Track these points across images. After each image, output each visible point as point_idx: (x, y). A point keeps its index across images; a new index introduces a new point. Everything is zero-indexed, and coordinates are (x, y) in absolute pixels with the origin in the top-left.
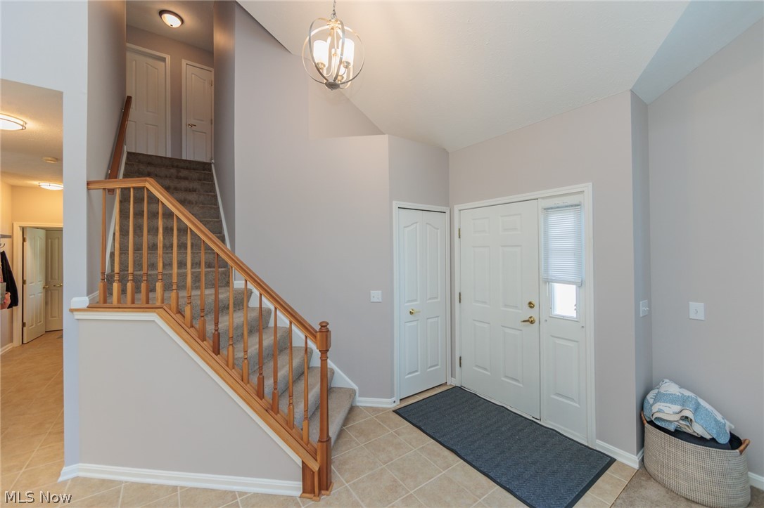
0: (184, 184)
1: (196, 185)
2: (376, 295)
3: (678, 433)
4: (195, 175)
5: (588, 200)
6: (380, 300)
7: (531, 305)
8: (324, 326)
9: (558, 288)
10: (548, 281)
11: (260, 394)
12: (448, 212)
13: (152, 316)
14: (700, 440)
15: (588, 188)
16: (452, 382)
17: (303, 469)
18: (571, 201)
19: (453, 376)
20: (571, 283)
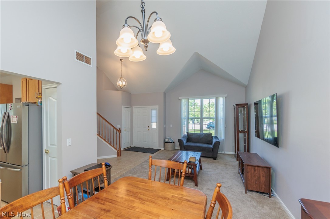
2: (119, 126)
3: (168, 142)
5: (158, 108)
7: (149, 127)
8: (120, 129)
9: (153, 123)
10: (152, 122)
12: (131, 108)
14: (170, 143)
15: (158, 106)
16: (132, 146)
17: (117, 153)
18: (155, 108)
19: (132, 145)
20: (155, 122)
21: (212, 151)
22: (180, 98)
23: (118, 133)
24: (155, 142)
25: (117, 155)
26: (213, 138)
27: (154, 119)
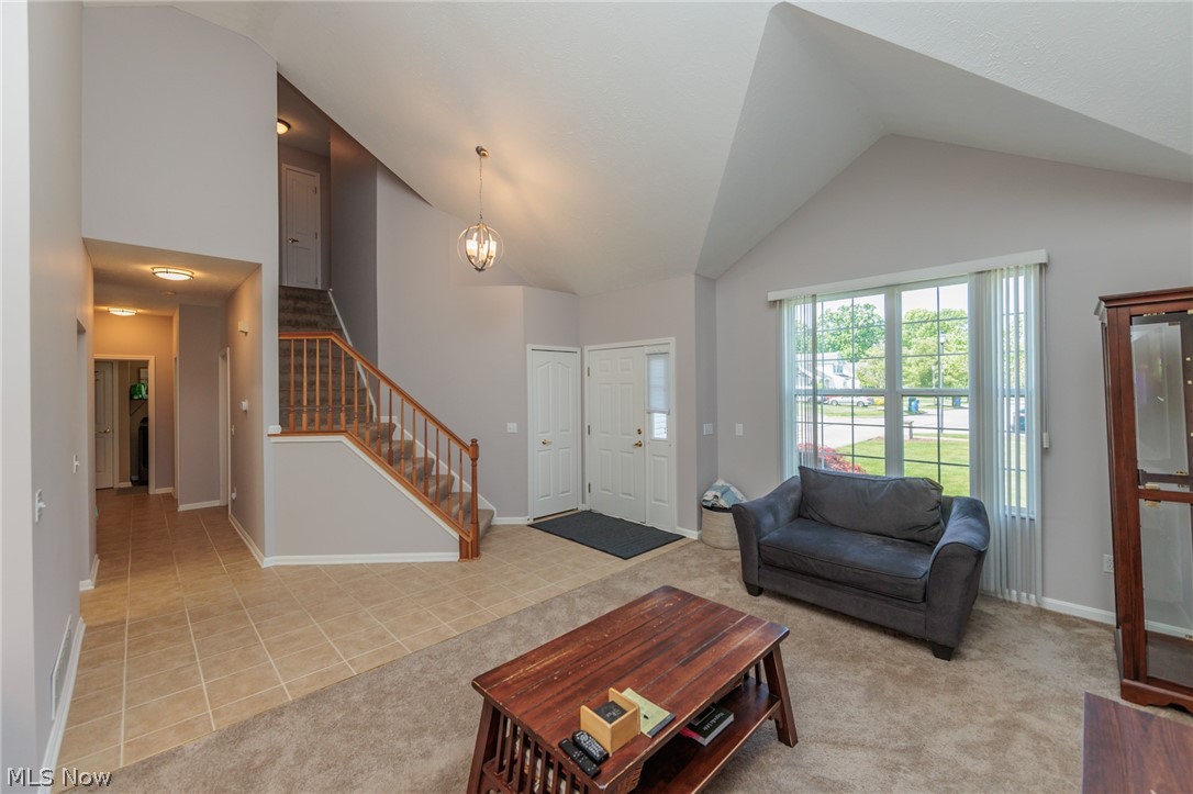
0: (304, 318)
1: (317, 318)
2: (512, 427)
3: (714, 508)
4: (312, 306)
5: (672, 349)
6: (516, 431)
7: (639, 431)
8: (474, 442)
9: (655, 417)
10: (650, 412)
11: (426, 493)
12: (579, 352)
13: (342, 438)
14: (722, 510)
15: (672, 340)
16: (582, 508)
17: (460, 542)
18: (663, 349)
19: (583, 502)
20: (663, 412)
21: (925, 599)
22: (772, 296)
23: (467, 458)
24: (663, 501)
25: (458, 553)
26: (955, 509)
27: (658, 399)
